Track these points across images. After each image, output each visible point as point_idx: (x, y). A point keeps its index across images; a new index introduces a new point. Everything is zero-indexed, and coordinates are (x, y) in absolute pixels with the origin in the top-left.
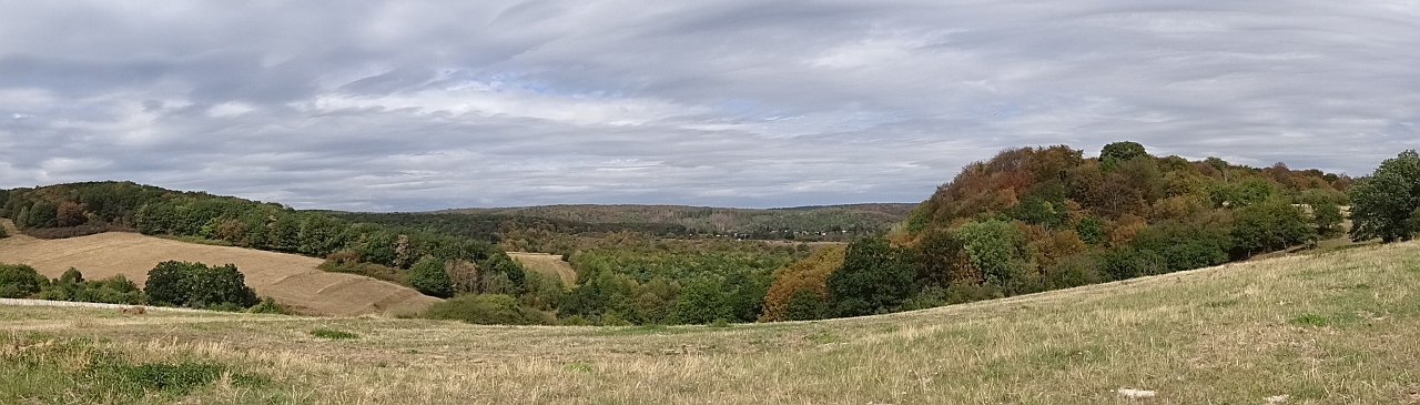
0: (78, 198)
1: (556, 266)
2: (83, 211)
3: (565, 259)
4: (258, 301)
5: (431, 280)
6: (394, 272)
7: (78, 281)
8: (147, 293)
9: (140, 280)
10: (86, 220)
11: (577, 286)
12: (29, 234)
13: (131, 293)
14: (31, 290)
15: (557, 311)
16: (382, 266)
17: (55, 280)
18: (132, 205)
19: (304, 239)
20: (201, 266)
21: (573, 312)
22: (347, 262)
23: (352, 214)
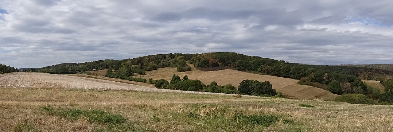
0: (216, 58)
1: (378, 85)
2: (218, 62)
3: (381, 82)
4: (277, 94)
5: (335, 88)
6: (323, 85)
7: (216, 86)
8: (239, 90)
9: (237, 86)
10: (219, 65)
11: (385, 92)
12: (199, 70)
13: (234, 90)
14: (200, 88)
15: (378, 100)
16: (319, 83)
17: (208, 85)
18: (234, 60)
19: (292, 73)
20: (257, 81)
21: (384, 101)
22: (306, 81)
23: (309, 65)
